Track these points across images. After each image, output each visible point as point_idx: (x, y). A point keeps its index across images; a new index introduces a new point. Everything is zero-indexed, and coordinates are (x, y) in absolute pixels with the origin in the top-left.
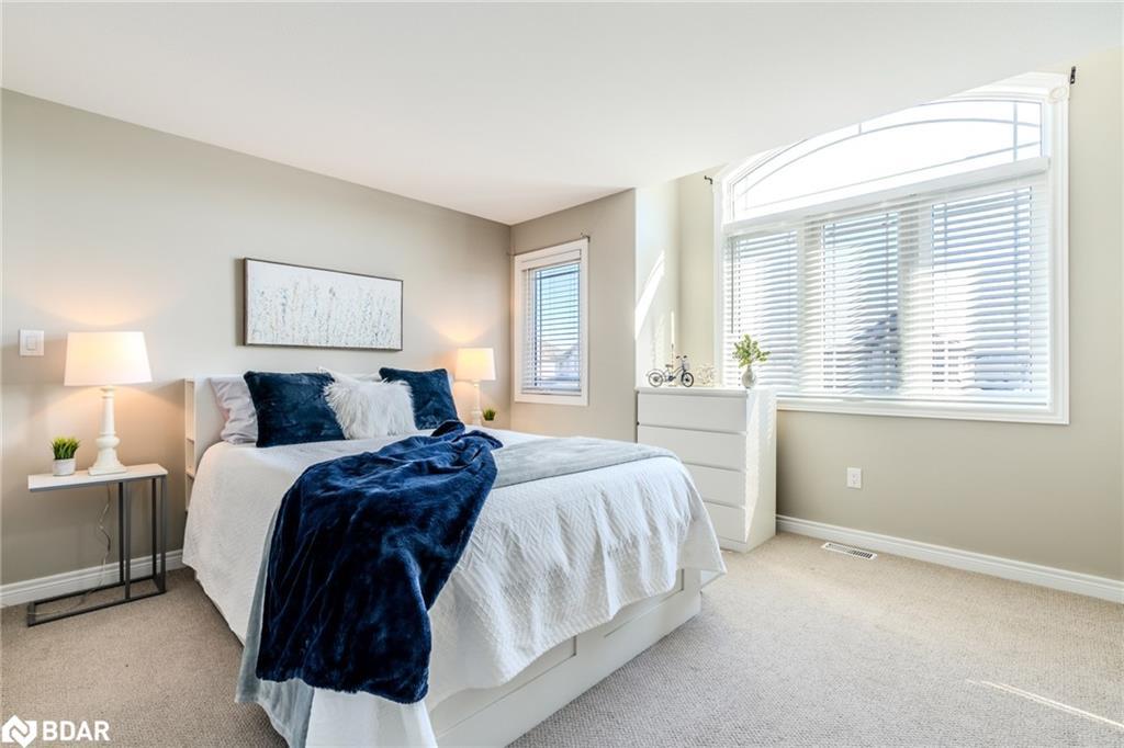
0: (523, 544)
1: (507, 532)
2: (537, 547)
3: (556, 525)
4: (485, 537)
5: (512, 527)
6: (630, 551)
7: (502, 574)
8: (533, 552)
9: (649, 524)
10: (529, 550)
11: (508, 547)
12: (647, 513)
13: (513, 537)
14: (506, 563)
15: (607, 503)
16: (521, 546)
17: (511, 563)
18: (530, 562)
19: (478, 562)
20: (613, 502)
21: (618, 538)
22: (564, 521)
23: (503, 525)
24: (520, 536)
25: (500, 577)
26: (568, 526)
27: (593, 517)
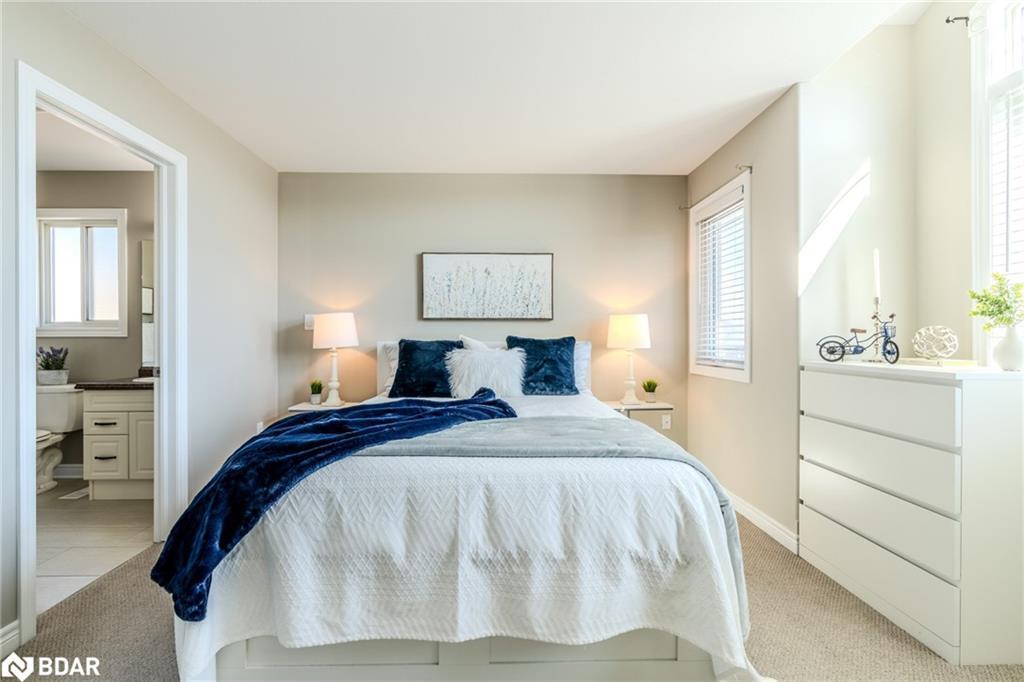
0: (347, 517)
1: (331, 500)
2: (363, 525)
3: (400, 509)
4: (305, 500)
5: (338, 497)
6: (515, 569)
7: (317, 541)
8: (357, 528)
9: (565, 544)
10: (352, 526)
11: (329, 515)
12: (565, 527)
13: (337, 507)
14: (325, 532)
15: (490, 500)
16: (344, 520)
17: (329, 533)
18: (349, 537)
19: (289, 521)
20: (499, 500)
21: (495, 547)
22: (412, 506)
23: (329, 492)
24: (345, 509)
25: (313, 543)
26: (417, 514)
27: (457, 512)
